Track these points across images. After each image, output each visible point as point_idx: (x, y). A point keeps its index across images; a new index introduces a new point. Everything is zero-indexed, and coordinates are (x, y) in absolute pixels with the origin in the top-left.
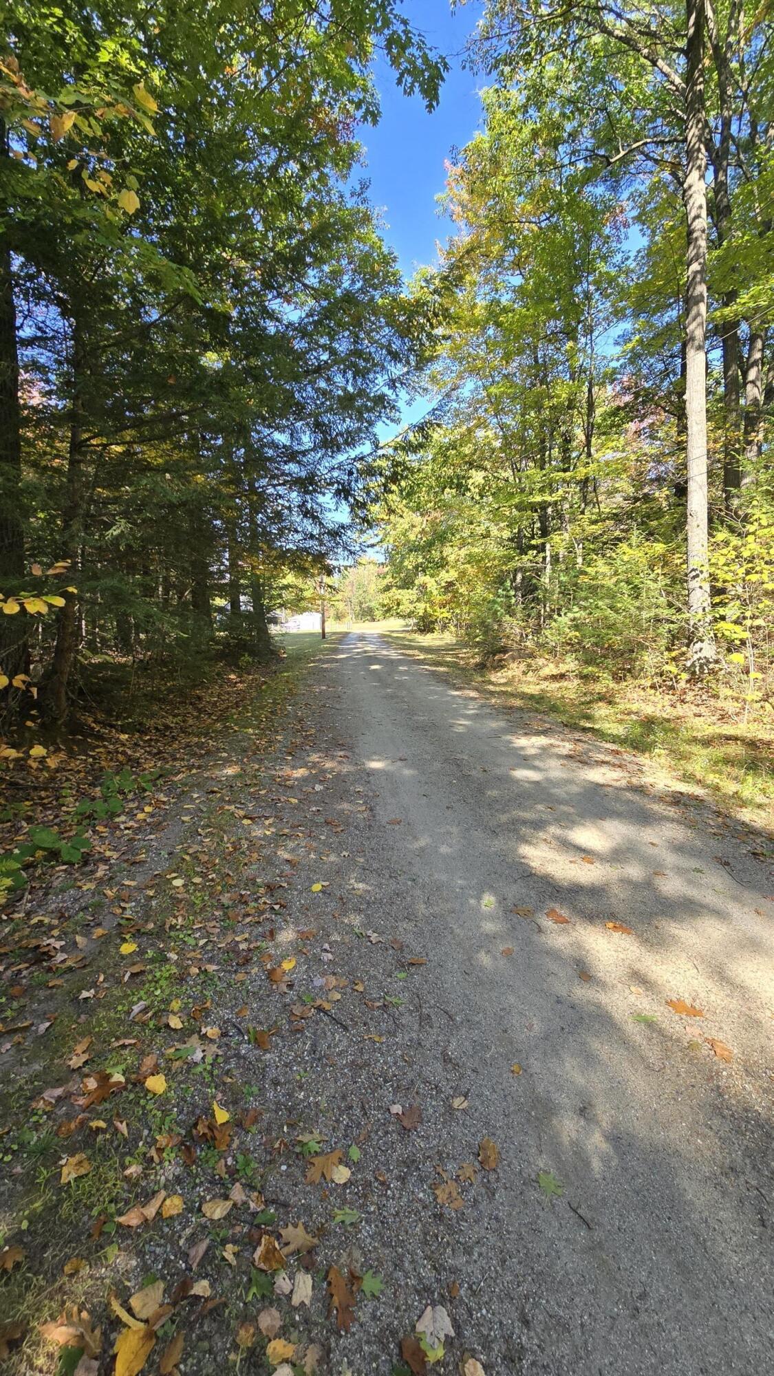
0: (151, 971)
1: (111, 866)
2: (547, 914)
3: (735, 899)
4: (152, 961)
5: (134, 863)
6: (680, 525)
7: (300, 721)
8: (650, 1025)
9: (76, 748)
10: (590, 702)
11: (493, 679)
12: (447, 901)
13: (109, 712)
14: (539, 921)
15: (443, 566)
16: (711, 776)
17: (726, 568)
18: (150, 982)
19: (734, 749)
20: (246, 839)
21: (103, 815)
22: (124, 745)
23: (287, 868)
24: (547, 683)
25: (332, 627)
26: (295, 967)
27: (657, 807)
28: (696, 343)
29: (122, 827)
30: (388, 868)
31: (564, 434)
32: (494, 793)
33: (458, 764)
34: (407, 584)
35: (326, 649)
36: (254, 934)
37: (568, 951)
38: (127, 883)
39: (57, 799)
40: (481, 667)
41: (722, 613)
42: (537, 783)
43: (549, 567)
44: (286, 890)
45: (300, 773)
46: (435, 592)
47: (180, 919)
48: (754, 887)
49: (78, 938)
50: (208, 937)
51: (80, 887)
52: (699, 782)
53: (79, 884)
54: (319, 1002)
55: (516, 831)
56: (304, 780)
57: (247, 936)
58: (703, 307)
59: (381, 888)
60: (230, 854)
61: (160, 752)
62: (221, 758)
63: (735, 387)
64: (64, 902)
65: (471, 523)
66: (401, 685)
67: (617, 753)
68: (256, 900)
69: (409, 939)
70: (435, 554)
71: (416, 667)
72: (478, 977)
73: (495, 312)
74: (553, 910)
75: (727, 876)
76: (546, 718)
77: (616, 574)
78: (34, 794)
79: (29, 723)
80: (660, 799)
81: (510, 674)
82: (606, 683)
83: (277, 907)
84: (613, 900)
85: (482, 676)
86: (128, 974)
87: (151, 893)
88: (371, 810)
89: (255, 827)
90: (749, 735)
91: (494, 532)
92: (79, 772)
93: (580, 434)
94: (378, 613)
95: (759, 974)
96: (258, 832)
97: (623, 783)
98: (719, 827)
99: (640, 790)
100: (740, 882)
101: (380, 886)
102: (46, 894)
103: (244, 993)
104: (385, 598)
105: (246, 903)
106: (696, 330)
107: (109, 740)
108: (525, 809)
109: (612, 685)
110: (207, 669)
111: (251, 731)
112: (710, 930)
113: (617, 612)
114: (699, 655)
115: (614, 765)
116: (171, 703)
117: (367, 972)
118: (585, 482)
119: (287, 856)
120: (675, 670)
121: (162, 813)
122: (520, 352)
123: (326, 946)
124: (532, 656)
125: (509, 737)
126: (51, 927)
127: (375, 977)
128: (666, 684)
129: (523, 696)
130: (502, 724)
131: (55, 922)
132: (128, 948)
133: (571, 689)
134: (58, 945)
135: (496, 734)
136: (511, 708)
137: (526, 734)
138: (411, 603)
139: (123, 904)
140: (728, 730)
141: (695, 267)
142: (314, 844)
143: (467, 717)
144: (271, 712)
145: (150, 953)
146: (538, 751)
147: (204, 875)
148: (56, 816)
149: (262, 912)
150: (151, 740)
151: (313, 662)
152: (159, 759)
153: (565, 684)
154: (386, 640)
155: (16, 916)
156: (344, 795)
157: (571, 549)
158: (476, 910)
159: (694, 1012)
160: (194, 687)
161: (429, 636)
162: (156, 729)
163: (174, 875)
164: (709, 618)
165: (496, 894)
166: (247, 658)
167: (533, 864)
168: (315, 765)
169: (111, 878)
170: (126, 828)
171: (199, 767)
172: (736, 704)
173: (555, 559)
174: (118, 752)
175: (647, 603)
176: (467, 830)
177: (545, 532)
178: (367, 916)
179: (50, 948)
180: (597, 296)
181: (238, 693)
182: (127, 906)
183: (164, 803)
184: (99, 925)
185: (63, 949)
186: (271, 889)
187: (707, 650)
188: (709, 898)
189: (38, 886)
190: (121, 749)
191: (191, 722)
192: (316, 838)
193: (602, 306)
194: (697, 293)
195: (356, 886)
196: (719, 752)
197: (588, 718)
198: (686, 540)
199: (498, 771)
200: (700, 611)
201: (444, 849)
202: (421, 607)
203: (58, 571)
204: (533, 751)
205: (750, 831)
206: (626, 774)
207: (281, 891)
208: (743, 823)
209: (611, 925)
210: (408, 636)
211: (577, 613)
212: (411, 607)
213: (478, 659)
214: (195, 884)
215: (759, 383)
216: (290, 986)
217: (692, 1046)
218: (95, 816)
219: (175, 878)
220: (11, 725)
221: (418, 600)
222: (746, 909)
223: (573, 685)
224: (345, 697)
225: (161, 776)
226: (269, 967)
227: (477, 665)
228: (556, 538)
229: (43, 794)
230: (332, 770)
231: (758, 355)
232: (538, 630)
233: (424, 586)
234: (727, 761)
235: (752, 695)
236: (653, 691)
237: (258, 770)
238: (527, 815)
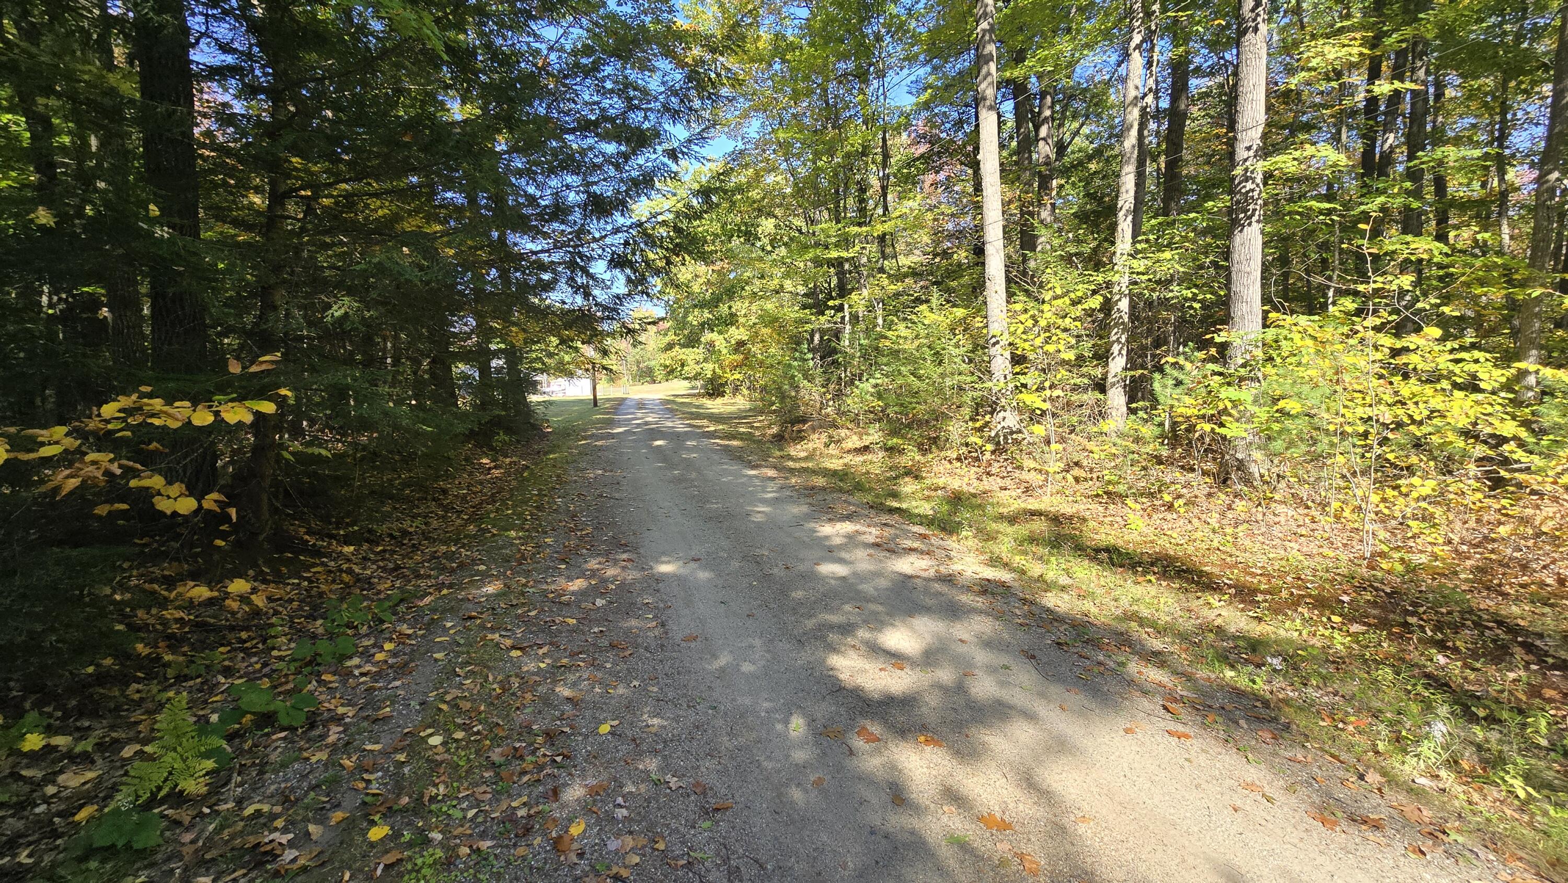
0: (410, 858)
1: (347, 727)
2: (858, 733)
3: (1042, 695)
4: (410, 845)
5: (376, 721)
6: (978, 287)
7: (573, 516)
8: (963, 846)
9: (284, 570)
10: (895, 478)
11: (793, 453)
12: (752, 730)
13: (326, 519)
14: (849, 742)
15: (732, 324)
16: (1017, 558)
17: (1024, 337)
18: (409, 872)
19: (1040, 526)
20: (517, 676)
21: (329, 659)
22: (349, 560)
23: (568, 708)
24: (851, 457)
25: (606, 391)
26: (585, 831)
27: (965, 598)
28: (988, 103)
29: (357, 672)
30: (685, 695)
31: (858, 182)
32: (798, 594)
33: (757, 561)
34: (692, 341)
35: (599, 421)
36: (534, 795)
37: (881, 774)
38: (369, 747)
39: (264, 642)
40: (780, 439)
41: (1023, 381)
42: (844, 579)
43: (848, 327)
44: (568, 736)
45: (578, 584)
46: (724, 351)
47: (442, 788)
48: (1059, 681)
49: (312, 828)
50: (478, 806)
51: (308, 759)
52: (1006, 565)
53: (305, 754)
54: (615, 870)
55: (823, 638)
56: (583, 593)
57: (525, 799)
58: (993, 66)
59: (678, 722)
60: (498, 697)
61: (397, 568)
62: (478, 573)
63: (1027, 144)
64: (286, 781)
65: (762, 277)
66: (689, 464)
67: (924, 537)
68: (533, 753)
69: (711, 780)
70: (724, 309)
71: (706, 441)
72: (789, 815)
73: (781, 48)
74: (864, 728)
75: (1033, 671)
76: (850, 499)
77: (917, 337)
78: (231, 636)
79: (220, 543)
80: (969, 589)
81: (811, 446)
82: (912, 456)
83: (559, 759)
84: (924, 709)
85: (781, 450)
86: (381, 866)
87: (402, 757)
88: (663, 625)
89: (525, 659)
90: (1052, 509)
91: (788, 285)
92: (291, 601)
93: (874, 182)
94: (659, 374)
95: (1064, 775)
96: (530, 666)
97: (932, 573)
98: (1025, 616)
99: (949, 580)
100: (1046, 677)
101: (676, 719)
102: (261, 773)
103: (527, 870)
104: (666, 359)
105: (521, 758)
106: (987, 89)
107: (328, 555)
108: (832, 611)
109: (918, 457)
110: (452, 454)
111: (513, 533)
112: (1018, 732)
113: (919, 378)
114: (1003, 424)
115: (922, 552)
116: (407, 500)
117: (668, 826)
118: (882, 239)
119: (567, 693)
120: (979, 442)
121: (408, 650)
122: (810, 93)
123: (620, 800)
124: (834, 426)
125: (812, 525)
126: (273, 817)
127: (677, 831)
128: (971, 456)
129: (826, 473)
130: (805, 509)
131: (278, 809)
132: (377, 833)
133: (876, 463)
134: (284, 839)
135: (798, 523)
136: (813, 488)
137: (830, 520)
138: (698, 363)
139: (366, 776)
140: (1033, 504)
141: (984, 25)
142: (599, 675)
143: (765, 502)
144: (537, 508)
145: (407, 835)
146: (844, 540)
147: (465, 727)
148: (265, 665)
149: (541, 768)
150: (384, 551)
151: (585, 438)
152: (398, 577)
153: (869, 457)
154: (670, 407)
155: (223, 807)
156: (630, 610)
157: (870, 308)
158: (784, 736)
159: (1004, 826)
160: (437, 478)
161: (719, 401)
162: (391, 536)
163: (430, 731)
164: (1011, 386)
165: (804, 715)
166: (502, 436)
167: (842, 677)
168: (594, 573)
169: (348, 743)
170: (362, 674)
171: (450, 586)
172: (1039, 476)
173: (855, 318)
174: (341, 571)
175: (949, 370)
176: (771, 641)
177: (843, 291)
178: (665, 758)
179: (275, 844)
180: (888, 39)
181: (493, 482)
182: (372, 777)
183: (409, 636)
184: (338, 806)
185: (291, 844)
186: (550, 736)
187: (1011, 420)
188: (1017, 697)
189: (249, 762)
190: (345, 566)
191: (435, 524)
192: (600, 667)
193: (892, 49)
194: (986, 51)
195: (650, 723)
196: (1023, 530)
197: (895, 495)
198: (985, 303)
199: (802, 567)
200: (1002, 380)
201: (747, 668)
202: (709, 369)
203: (264, 367)
204: (838, 541)
205: (1055, 618)
206: (934, 562)
207: (563, 738)
208: (1049, 610)
209: (922, 738)
210: (694, 401)
211: (879, 378)
212: (698, 368)
213: (775, 430)
214: (456, 741)
215: (1050, 141)
216: (581, 855)
217: (1003, 863)
218: (319, 660)
219: (431, 735)
220: (192, 546)
221: (706, 360)
222: (1052, 706)
223: (879, 456)
224: (624, 482)
225: (402, 600)
226: (554, 834)
227: (774, 436)
228: (854, 296)
229: (244, 635)
230: (615, 578)
231: (1047, 113)
232: (838, 395)
233: (711, 344)
234: (1032, 540)
235: (1055, 467)
236: (959, 464)
237: (525, 585)
238: (834, 618)
